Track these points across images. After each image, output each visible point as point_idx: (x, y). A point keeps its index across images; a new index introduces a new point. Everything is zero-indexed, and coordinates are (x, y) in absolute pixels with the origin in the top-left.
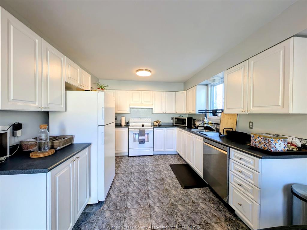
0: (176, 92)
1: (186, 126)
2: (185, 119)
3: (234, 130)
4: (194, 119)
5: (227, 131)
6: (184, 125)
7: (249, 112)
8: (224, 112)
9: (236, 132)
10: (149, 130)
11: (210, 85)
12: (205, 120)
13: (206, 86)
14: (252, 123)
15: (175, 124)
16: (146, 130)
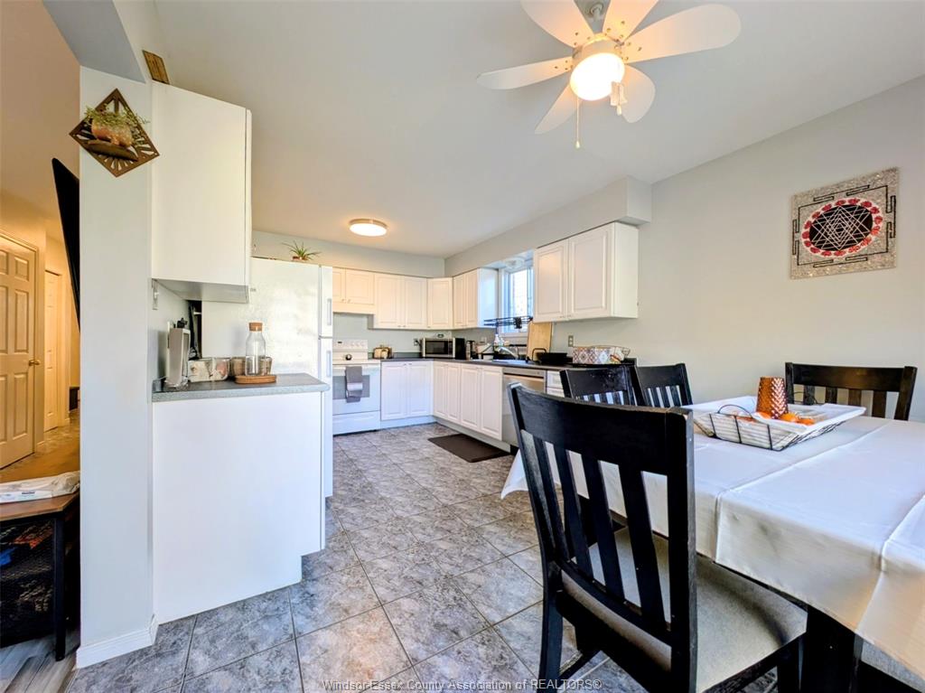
0: (430, 280)
1: (454, 356)
2: (451, 342)
3: (548, 351)
4: (471, 342)
5: (538, 355)
6: (448, 356)
7: (571, 318)
8: (534, 320)
9: (551, 354)
10: (369, 366)
11: (503, 270)
12: (497, 341)
13: (496, 272)
14: (572, 337)
15: (426, 353)
16: (363, 367)
